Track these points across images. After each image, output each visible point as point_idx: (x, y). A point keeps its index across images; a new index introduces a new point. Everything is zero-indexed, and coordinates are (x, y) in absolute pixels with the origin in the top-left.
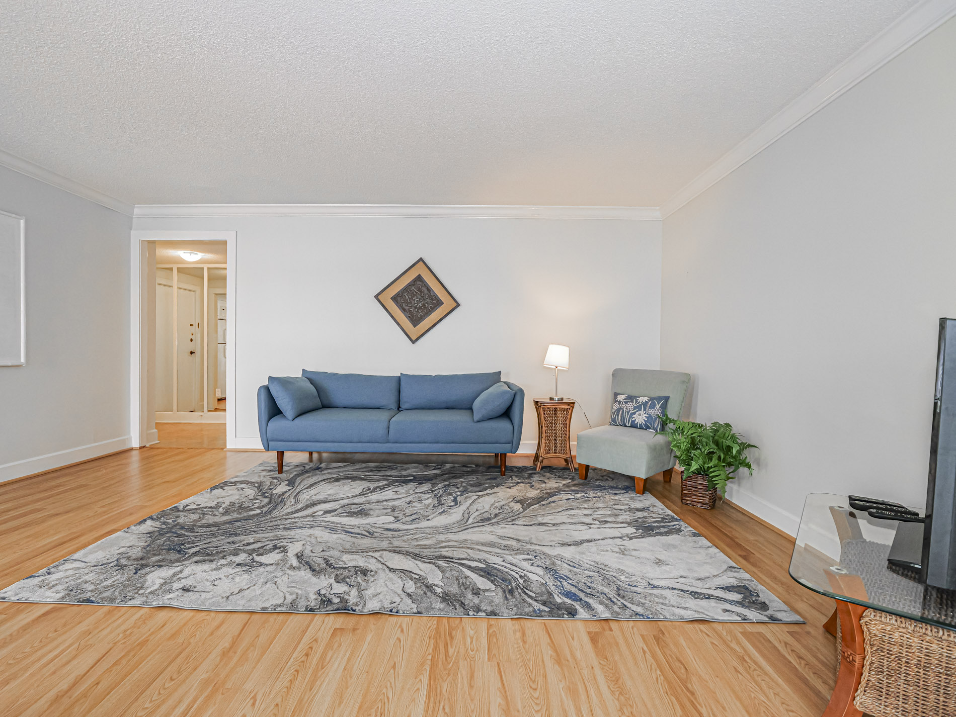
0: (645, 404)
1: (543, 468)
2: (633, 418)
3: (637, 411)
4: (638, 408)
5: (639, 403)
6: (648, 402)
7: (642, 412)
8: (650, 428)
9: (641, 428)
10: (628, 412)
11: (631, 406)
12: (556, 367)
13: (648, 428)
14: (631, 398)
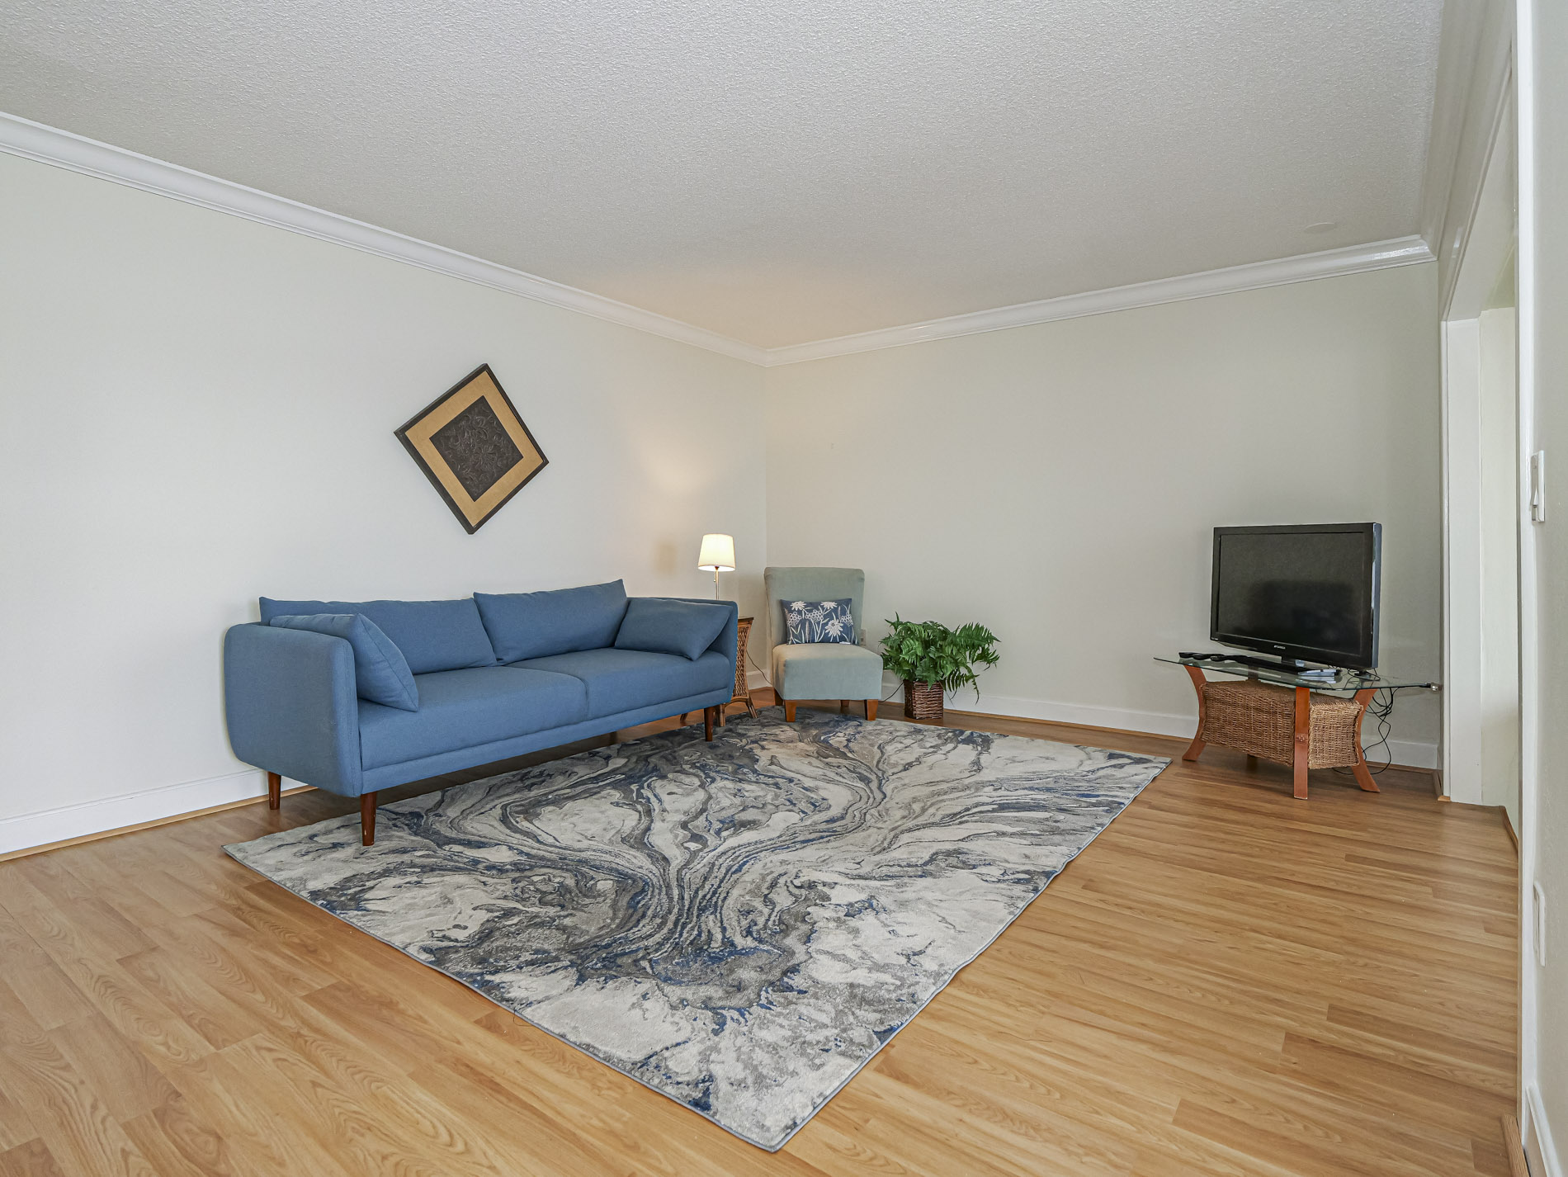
0: (835, 610)
1: (728, 720)
2: (826, 630)
3: (829, 621)
4: (829, 616)
5: (827, 610)
6: (837, 608)
7: (835, 621)
8: (845, 641)
9: (835, 641)
10: (818, 623)
11: (817, 615)
12: (717, 568)
13: (842, 639)
14: (813, 606)
